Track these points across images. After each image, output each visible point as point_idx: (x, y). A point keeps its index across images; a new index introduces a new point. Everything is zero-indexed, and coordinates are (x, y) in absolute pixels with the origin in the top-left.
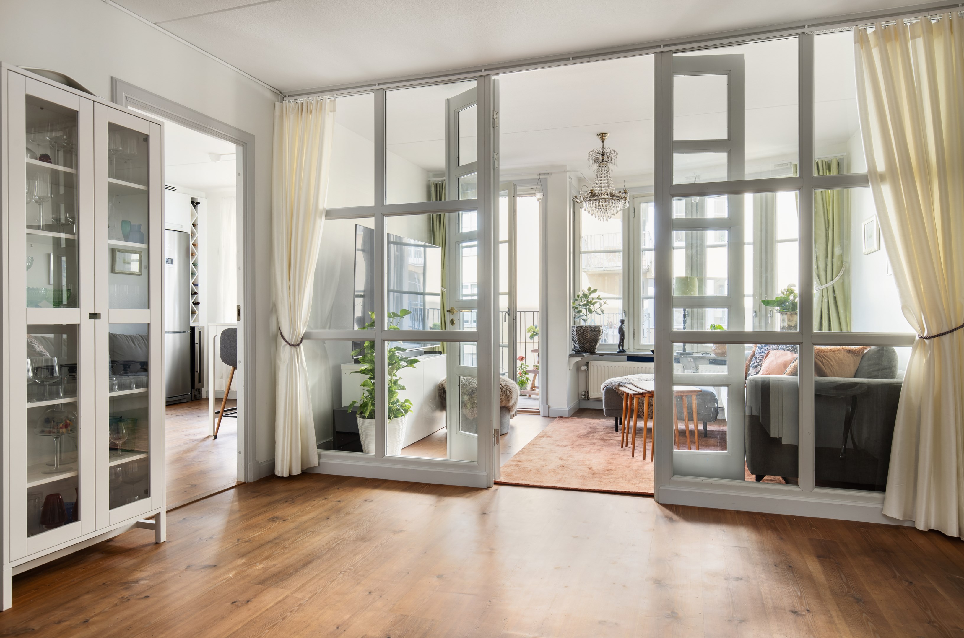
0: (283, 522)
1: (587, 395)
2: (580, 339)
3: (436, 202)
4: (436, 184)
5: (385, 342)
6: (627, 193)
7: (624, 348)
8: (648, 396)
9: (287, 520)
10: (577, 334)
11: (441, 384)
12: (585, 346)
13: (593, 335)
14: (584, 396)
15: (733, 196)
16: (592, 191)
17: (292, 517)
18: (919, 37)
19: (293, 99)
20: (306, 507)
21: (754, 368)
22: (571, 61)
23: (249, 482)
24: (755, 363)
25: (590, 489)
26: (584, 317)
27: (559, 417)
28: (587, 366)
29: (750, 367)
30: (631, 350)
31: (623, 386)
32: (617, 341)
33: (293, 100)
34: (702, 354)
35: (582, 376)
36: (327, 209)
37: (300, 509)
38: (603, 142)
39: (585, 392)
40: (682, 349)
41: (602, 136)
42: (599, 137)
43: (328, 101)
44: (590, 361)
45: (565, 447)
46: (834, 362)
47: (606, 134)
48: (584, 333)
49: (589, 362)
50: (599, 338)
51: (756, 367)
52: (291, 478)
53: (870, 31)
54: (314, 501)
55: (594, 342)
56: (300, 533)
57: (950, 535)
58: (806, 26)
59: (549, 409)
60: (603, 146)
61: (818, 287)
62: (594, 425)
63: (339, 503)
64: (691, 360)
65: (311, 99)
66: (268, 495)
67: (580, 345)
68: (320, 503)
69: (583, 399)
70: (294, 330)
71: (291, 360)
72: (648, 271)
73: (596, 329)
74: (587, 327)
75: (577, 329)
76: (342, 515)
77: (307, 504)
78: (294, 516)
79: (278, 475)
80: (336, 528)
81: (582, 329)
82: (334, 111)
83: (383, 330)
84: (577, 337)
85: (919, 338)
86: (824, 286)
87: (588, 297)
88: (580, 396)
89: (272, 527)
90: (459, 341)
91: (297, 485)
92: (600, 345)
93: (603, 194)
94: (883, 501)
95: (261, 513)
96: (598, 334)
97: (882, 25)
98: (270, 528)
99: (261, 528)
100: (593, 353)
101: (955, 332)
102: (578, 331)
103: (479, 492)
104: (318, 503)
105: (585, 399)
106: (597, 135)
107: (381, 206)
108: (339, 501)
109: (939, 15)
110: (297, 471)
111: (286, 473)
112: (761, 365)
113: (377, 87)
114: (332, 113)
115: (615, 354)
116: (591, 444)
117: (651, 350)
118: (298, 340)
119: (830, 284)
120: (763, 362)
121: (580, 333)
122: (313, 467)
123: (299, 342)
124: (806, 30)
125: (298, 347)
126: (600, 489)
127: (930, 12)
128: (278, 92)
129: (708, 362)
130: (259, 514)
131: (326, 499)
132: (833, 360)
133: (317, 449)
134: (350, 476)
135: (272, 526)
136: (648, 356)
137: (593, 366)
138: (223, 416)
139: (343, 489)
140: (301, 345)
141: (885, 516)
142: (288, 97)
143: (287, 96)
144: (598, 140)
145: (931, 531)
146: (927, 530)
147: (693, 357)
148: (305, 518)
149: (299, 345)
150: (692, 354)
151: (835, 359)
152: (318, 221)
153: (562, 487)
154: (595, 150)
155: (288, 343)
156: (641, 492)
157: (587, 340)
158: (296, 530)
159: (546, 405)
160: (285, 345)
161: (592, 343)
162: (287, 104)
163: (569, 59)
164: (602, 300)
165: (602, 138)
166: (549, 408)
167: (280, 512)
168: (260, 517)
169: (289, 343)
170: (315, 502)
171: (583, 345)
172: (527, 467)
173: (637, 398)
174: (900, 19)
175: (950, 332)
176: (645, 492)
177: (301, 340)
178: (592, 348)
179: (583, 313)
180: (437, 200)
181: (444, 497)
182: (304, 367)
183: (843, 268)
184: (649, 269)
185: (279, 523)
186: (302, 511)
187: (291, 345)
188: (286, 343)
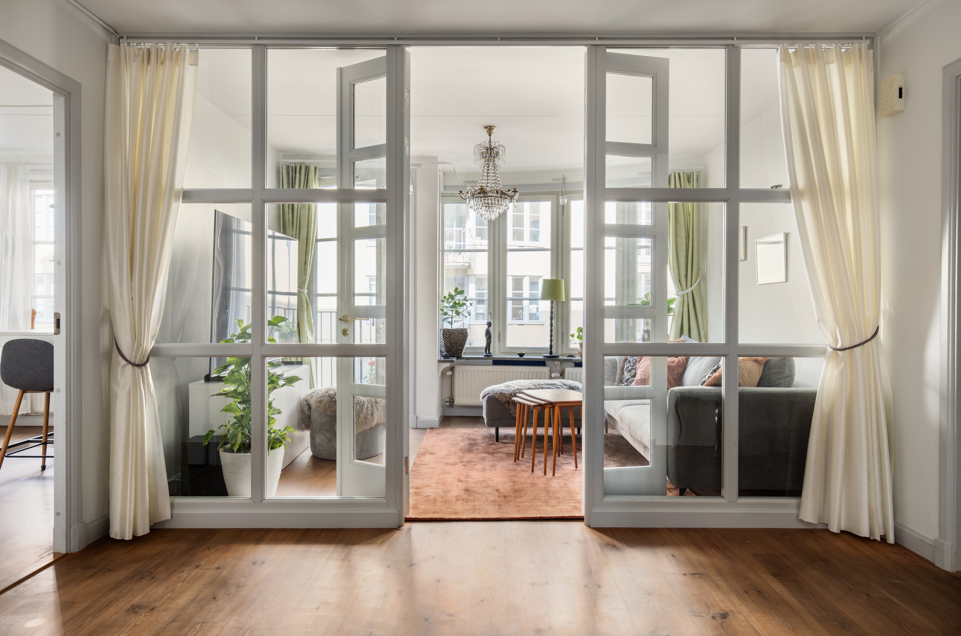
0: (151, 612)
1: (451, 402)
2: (446, 342)
3: (289, 189)
4: (288, 167)
5: (265, 358)
6: (517, 192)
7: (491, 352)
8: (549, 407)
9: (156, 609)
10: (443, 338)
11: (305, 400)
12: (451, 350)
13: (460, 339)
14: (448, 403)
15: (659, 204)
16: (483, 188)
17: (161, 602)
18: (833, 63)
19: (133, 43)
20: (176, 582)
21: (628, 372)
22: (499, 42)
23: (73, 553)
24: (629, 367)
25: (513, 518)
26: (450, 320)
27: (429, 429)
28: (452, 371)
29: (624, 371)
30: (497, 354)
31: (515, 396)
32: (484, 344)
33: (135, 44)
34: (568, 357)
35: (447, 382)
36: (184, 189)
37: (167, 588)
38: (490, 136)
39: (450, 399)
40: (549, 352)
41: (490, 129)
42: (486, 130)
43: (188, 51)
44: (456, 366)
45: (456, 466)
46: (745, 372)
47: (493, 127)
48: (451, 337)
49: (454, 367)
50: (466, 341)
51: (630, 371)
52: (136, 540)
53: (791, 51)
54: (183, 571)
55: (461, 346)
56: (185, 627)
57: (863, 536)
58: (735, 38)
59: (417, 420)
60: (490, 140)
61: (679, 293)
62: (470, 436)
63: (219, 571)
64: (558, 363)
65: (161, 45)
66: (110, 570)
67: (447, 349)
68: (193, 573)
69: (447, 406)
70: (140, 345)
71: (135, 384)
72: (469, 268)
73: (464, 332)
74: (455, 331)
75: (444, 332)
76: (233, 590)
77: (174, 578)
78: (163, 600)
79: (115, 538)
80: (233, 611)
81: (449, 332)
82: (196, 64)
83: (263, 343)
84: (443, 341)
85: (832, 349)
86: (685, 291)
87: (455, 298)
88: (444, 403)
89: (138, 623)
90: (354, 356)
91: (147, 550)
92: (467, 348)
93: (492, 192)
94: (799, 506)
95: (111, 602)
96: (465, 338)
97: (823, 47)
98: (135, 625)
99: (121, 627)
100: (459, 357)
101: (865, 344)
102: (445, 334)
103: (391, 534)
104: (190, 574)
105: (450, 406)
106: (484, 127)
107: (261, 191)
108: (218, 568)
109: (847, 45)
110: (144, 530)
111: (129, 535)
112: (635, 369)
113: (257, 42)
114: (193, 67)
115: (482, 358)
116: (481, 460)
117: (518, 353)
118: (143, 358)
119: (689, 290)
120: (638, 366)
121: (447, 336)
122: (163, 522)
123: (145, 361)
124: (735, 42)
125: (143, 367)
126: (524, 516)
127: (840, 41)
128: (112, 31)
129: (573, 364)
130: (108, 604)
131: (197, 567)
132: (744, 369)
133: (169, 497)
134: (217, 528)
135: (137, 621)
136: (515, 360)
137: (459, 371)
138: (6, 456)
139: (215, 549)
140: (148, 365)
141: (802, 521)
142: (127, 39)
143: (125, 37)
144: (485, 132)
145: (842, 531)
146: (839, 532)
147: (560, 360)
148: (183, 600)
149: (144, 364)
150: (558, 357)
151: (746, 368)
152: (174, 205)
153: (482, 517)
154: (483, 143)
155: (129, 362)
156: (567, 516)
157: (454, 344)
158: (176, 624)
159: (414, 415)
160: (124, 366)
161: (460, 347)
162: (127, 47)
163: (496, 39)
164: (469, 301)
165: (489, 131)
166: (417, 418)
167: (140, 596)
168: (113, 610)
169: (131, 363)
170: (184, 575)
171: (450, 349)
172: (430, 495)
173: (537, 410)
174: (819, 42)
175: (860, 345)
176: (571, 515)
177: (148, 358)
178: (459, 352)
179: (449, 315)
180: (289, 187)
181: (353, 546)
182: (152, 393)
183: (699, 275)
184: (470, 265)
185: (145, 615)
186: (172, 591)
187: (134, 365)
188: (126, 363)
